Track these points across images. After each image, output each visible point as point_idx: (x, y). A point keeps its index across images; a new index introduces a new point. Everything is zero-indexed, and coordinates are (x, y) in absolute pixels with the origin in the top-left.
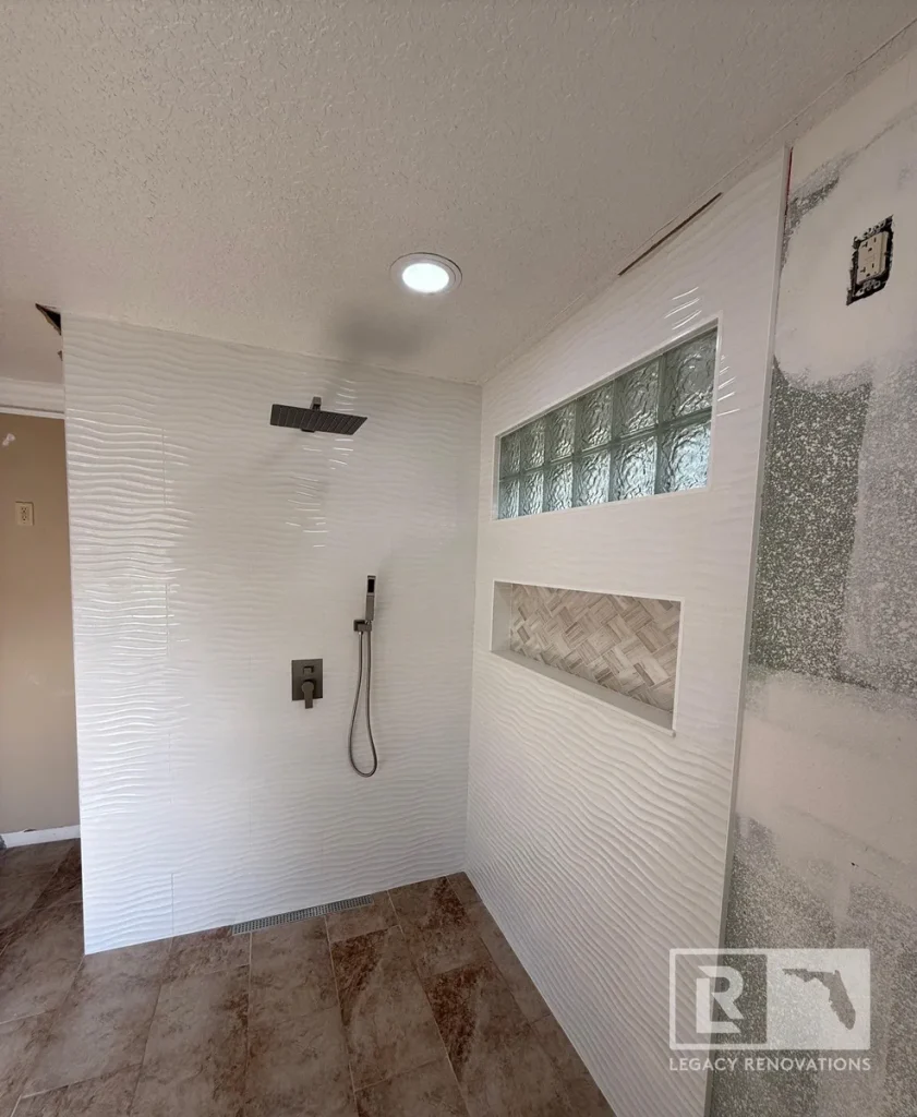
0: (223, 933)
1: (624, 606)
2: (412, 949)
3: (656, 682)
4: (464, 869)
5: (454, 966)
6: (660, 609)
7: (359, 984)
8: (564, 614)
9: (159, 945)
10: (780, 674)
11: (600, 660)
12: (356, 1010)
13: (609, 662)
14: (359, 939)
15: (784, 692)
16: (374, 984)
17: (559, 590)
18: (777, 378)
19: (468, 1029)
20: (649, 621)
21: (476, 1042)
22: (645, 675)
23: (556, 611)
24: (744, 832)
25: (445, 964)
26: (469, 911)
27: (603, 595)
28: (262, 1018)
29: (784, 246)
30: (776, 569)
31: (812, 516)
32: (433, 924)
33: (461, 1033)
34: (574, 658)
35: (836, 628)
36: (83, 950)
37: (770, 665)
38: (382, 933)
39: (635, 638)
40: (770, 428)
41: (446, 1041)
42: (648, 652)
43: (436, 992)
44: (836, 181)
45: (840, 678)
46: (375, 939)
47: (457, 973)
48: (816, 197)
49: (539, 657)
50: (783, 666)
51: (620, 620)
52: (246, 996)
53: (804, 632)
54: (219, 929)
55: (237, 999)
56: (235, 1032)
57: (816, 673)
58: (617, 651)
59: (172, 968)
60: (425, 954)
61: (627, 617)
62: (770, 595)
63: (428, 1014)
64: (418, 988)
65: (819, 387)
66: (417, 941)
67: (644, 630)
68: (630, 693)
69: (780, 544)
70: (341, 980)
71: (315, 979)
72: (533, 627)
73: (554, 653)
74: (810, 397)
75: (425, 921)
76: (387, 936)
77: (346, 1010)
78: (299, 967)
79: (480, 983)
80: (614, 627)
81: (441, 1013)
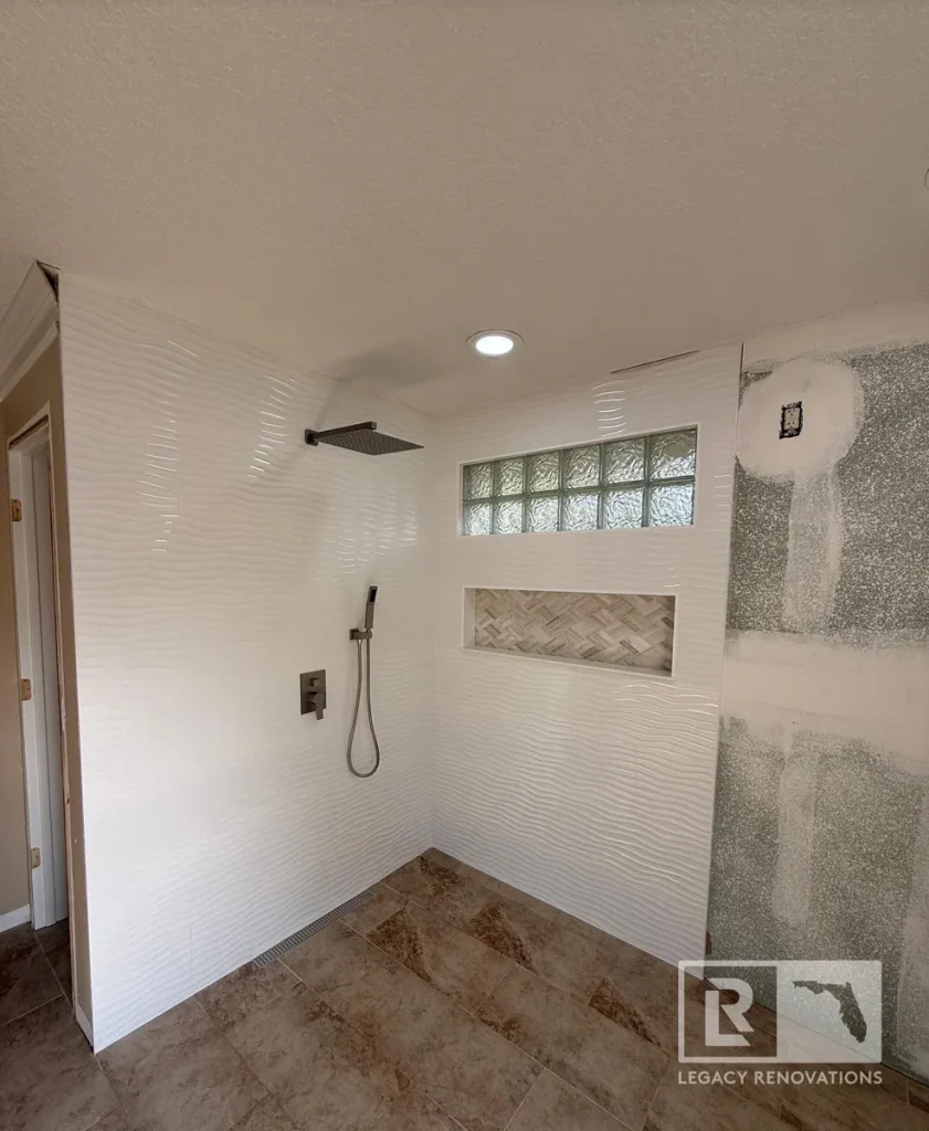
0: (247, 970)
1: (609, 602)
2: (437, 912)
3: (640, 650)
4: (431, 845)
5: (477, 911)
6: (641, 601)
7: (415, 951)
8: (545, 611)
9: (183, 1008)
10: (747, 632)
11: (586, 642)
12: (428, 969)
13: (593, 642)
14: (387, 923)
15: (750, 642)
16: (426, 948)
17: (537, 593)
18: (739, 469)
19: (518, 943)
20: (632, 611)
21: (528, 947)
22: (630, 647)
23: (534, 609)
24: (727, 726)
25: (471, 912)
26: (458, 872)
27: (586, 595)
28: (353, 1011)
29: (741, 397)
30: (742, 574)
31: (763, 546)
32: (439, 891)
33: (515, 947)
34: (557, 642)
35: (780, 604)
36: (92, 1049)
37: (741, 628)
38: (401, 912)
39: (619, 623)
40: (736, 496)
41: (509, 956)
42: (632, 631)
43: (477, 931)
44: (771, 372)
45: (782, 630)
46: (400, 917)
47: (483, 914)
48: (761, 376)
49: (514, 647)
50: (749, 628)
51: (605, 612)
52: (323, 1003)
53: (761, 608)
54: (240, 969)
55: (317, 1009)
56: (339, 1030)
57: (769, 629)
58: (603, 634)
59: (222, 1018)
60: (449, 912)
61: (611, 609)
62: (739, 589)
63: (483, 948)
64: (463, 935)
65: (765, 478)
66: (435, 906)
67: (628, 617)
68: (617, 662)
69: (744, 561)
70: (398, 956)
71: (374, 965)
72: (505, 625)
73: (533, 641)
74: (760, 483)
75: (430, 890)
76: (408, 913)
77: (421, 973)
78: (352, 962)
79: (503, 912)
80: (599, 617)
81: (491, 942)
